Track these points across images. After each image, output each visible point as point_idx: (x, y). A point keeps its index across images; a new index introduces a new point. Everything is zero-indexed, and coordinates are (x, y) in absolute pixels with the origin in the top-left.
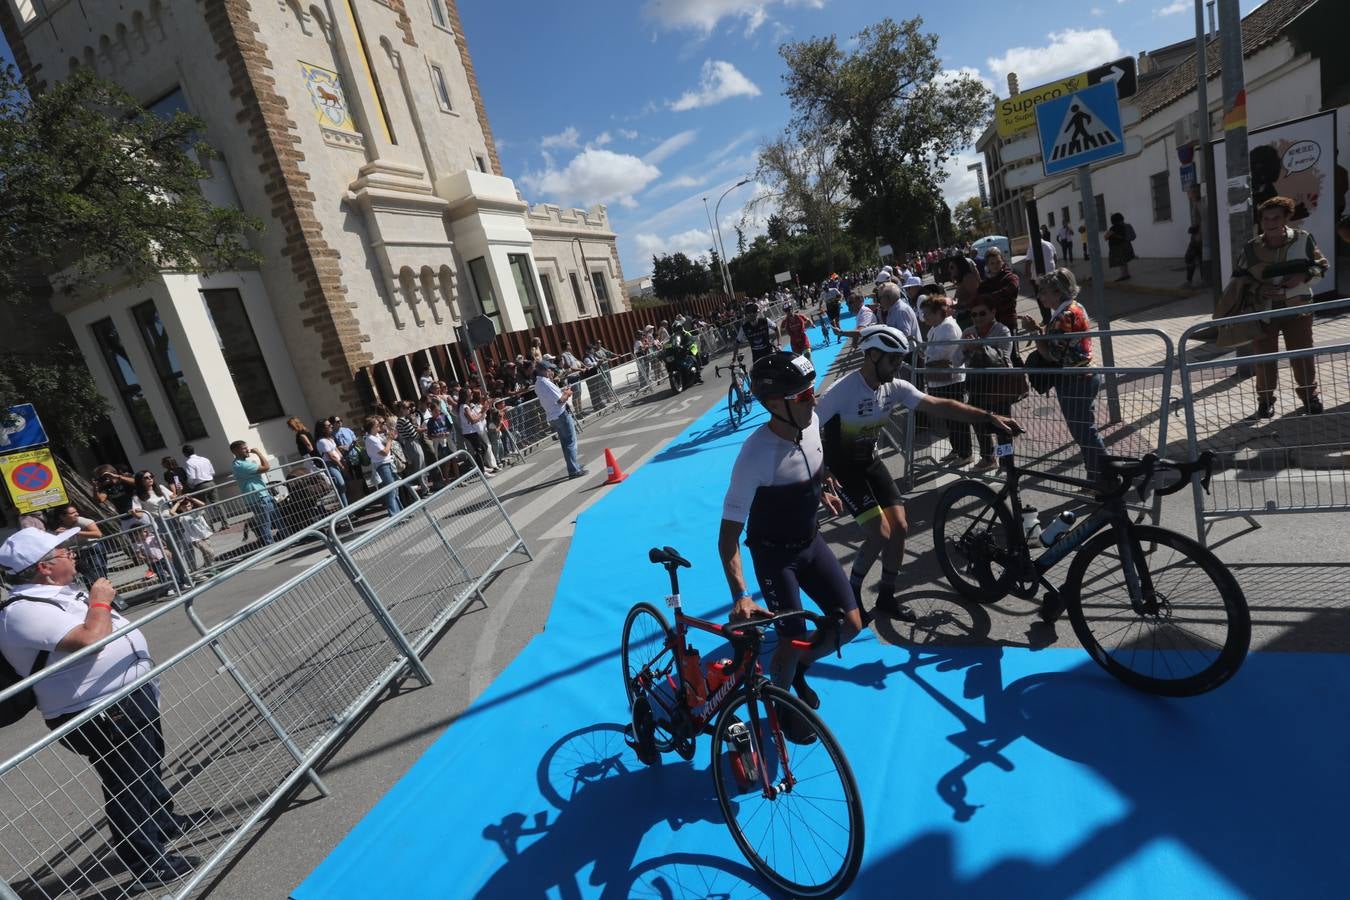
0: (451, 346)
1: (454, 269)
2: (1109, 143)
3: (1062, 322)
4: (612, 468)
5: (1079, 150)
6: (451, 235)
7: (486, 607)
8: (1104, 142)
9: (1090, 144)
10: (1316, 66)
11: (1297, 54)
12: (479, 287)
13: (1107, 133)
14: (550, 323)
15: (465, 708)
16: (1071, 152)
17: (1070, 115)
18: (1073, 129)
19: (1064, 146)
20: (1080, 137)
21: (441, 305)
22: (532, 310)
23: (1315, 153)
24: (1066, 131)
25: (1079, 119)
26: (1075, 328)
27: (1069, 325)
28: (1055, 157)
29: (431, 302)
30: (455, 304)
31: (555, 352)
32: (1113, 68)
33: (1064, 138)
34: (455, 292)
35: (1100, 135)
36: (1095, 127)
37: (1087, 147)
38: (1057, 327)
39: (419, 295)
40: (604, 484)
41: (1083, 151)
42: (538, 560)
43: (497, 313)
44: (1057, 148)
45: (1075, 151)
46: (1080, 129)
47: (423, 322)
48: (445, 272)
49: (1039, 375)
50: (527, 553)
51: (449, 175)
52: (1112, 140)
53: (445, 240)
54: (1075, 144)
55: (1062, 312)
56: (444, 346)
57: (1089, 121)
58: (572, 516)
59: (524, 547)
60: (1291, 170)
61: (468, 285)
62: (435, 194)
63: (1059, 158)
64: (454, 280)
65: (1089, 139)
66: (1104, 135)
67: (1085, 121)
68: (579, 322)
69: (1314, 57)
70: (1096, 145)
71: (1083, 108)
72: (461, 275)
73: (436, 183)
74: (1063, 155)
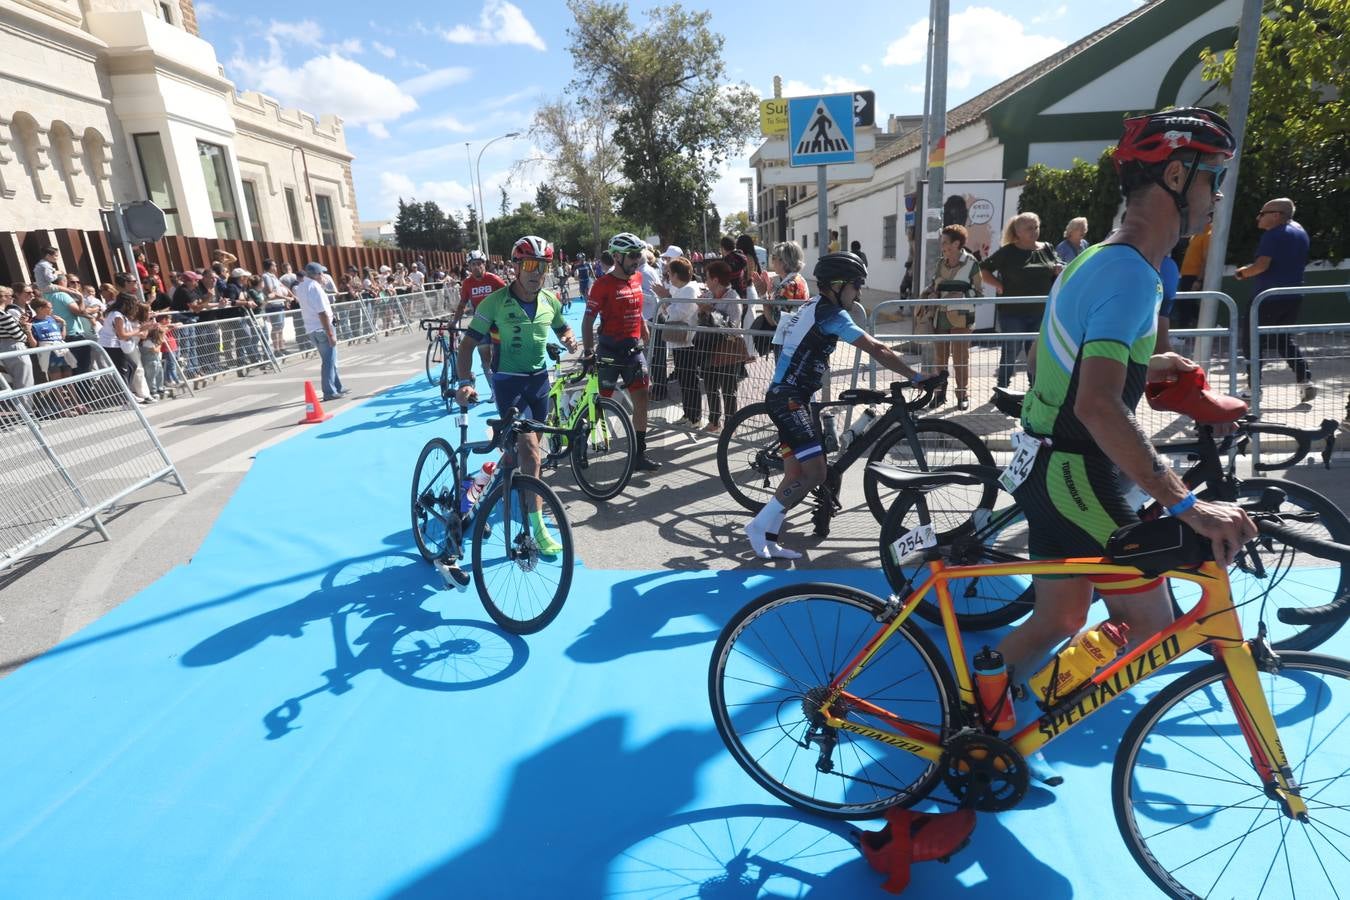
0: (94, 235)
1: (108, 137)
2: (843, 150)
3: (786, 289)
4: (311, 405)
5: (820, 150)
6: (107, 90)
7: (106, 540)
8: (839, 149)
9: (829, 147)
10: (1000, 150)
11: (991, 137)
12: (148, 174)
13: (843, 140)
14: (250, 237)
15: (50, 646)
16: (813, 151)
17: (815, 116)
18: (817, 129)
19: (808, 143)
20: (822, 139)
21: (82, 182)
22: (227, 218)
23: (989, 211)
24: (812, 129)
25: (822, 122)
26: (795, 297)
27: (792, 294)
28: (800, 151)
29: (66, 174)
30: (106, 185)
31: (253, 269)
32: (858, 97)
33: (809, 136)
34: (107, 169)
35: (837, 141)
36: (833, 133)
37: (826, 150)
38: (782, 294)
39: (44, 158)
40: (300, 423)
41: (823, 152)
42: (193, 494)
43: (173, 211)
44: (803, 143)
45: (816, 149)
46: (822, 131)
47: (49, 197)
48: (91, 139)
49: (762, 338)
50: (179, 484)
51: (111, 9)
52: (846, 148)
53: (97, 95)
54: (817, 143)
55: (788, 281)
56: (81, 232)
57: (830, 126)
58: (253, 452)
59: (175, 476)
60: (974, 221)
61: (130, 165)
62: (86, 27)
63: (803, 153)
64: (108, 153)
65: (828, 142)
66: (840, 142)
67: (827, 124)
68: (292, 245)
69: (1000, 142)
70: (833, 149)
71: (826, 113)
72: (119, 146)
73: (88, 14)
74: (806, 151)
